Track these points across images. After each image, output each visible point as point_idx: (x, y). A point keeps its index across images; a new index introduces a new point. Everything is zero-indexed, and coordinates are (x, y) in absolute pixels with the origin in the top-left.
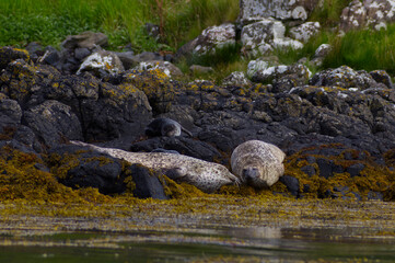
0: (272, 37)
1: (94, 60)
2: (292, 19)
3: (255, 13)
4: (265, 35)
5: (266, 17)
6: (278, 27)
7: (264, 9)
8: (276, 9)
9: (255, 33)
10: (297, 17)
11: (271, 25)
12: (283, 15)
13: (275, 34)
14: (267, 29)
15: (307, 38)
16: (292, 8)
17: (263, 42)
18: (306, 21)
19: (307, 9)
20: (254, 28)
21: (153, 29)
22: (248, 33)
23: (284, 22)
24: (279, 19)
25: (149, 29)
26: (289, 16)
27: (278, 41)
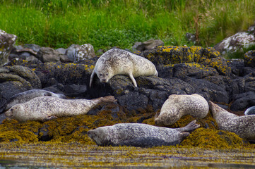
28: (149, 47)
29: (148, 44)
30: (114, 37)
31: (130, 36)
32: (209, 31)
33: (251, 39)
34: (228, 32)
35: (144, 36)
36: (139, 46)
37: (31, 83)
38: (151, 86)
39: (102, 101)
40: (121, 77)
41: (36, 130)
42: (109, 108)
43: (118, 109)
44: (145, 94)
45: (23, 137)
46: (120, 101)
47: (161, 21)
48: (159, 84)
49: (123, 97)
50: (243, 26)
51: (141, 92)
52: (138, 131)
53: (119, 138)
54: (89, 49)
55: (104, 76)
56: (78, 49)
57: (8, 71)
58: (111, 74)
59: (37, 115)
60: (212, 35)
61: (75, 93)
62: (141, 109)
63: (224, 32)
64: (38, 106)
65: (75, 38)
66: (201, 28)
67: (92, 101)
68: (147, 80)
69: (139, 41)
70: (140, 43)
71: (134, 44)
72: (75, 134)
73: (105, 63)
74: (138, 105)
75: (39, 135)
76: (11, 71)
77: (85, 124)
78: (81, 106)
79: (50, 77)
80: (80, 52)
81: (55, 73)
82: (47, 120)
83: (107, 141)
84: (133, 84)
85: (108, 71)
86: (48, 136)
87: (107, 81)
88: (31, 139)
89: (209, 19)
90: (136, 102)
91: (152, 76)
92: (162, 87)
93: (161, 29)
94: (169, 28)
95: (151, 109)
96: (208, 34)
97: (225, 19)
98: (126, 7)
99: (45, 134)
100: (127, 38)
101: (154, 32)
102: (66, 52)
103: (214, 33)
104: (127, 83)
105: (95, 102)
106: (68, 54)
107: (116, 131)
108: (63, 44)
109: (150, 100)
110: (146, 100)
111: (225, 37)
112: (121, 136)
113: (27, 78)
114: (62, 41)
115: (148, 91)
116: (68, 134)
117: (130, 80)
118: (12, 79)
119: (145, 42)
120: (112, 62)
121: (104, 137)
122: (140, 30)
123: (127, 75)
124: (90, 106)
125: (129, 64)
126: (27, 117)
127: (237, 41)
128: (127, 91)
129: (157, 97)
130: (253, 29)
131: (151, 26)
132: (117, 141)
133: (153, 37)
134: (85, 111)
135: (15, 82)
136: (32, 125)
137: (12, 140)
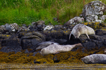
0: (95, 20)
1: (48, 28)
2: (100, 15)
3: (89, 13)
4: (93, 19)
5: (93, 14)
6: (96, 17)
7: (92, 12)
8: (95, 12)
9: (90, 19)
10: (101, 14)
11: (94, 16)
12: (97, 14)
13: (96, 19)
14: (94, 18)
15: (104, 19)
16: (100, 12)
17: (93, 21)
18: (103, 15)
19: (103, 12)
20: (90, 17)
21: (56, 19)
22: (88, 19)
23: (98, 15)
24: (96, 15)
25: (55, 19)
26: (99, 14)
27: (97, 20)
28: (39, 24)
29: (38, 23)
30: (23, 20)
31: (30, 19)
32: (63, 17)
33: (82, 19)
34: (71, 17)
35: (35, 19)
36: (35, 23)
37: (42, 39)
38: (95, 39)
39: (77, 45)
40: (83, 35)
41: (52, 58)
42: (80, 48)
43: (84, 48)
44: (94, 42)
45: (48, 61)
46: (84, 45)
47: (42, 13)
48: (98, 38)
49: (85, 44)
50: (77, 14)
51: (92, 41)
52: (102, 57)
53: (94, 60)
54: (16, 25)
55: (77, 36)
56: (11, 25)
57: (32, 34)
58: (79, 35)
59: (52, 52)
60: (64, 18)
61: (62, 43)
62: (93, 48)
63: (69, 17)
64: (52, 48)
65: (7, 21)
66: (60, 15)
67: (72, 45)
68: (93, 36)
69: (34, 21)
70: (35, 22)
71: (32, 23)
72: (69, 59)
73: (77, 30)
74: (92, 47)
75: (54, 60)
76: (33, 34)
77: (72, 55)
78: (68, 48)
79: (49, 36)
80: (12, 27)
81: (51, 35)
82: (56, 54)
83: (90, 62)
84: (88, 38)
85: (78, 34)
86: (57, 60)
87: (78, 38)
88: (51, 62)
89: (62, 12)
90: (91, 45)
91: (93, 35)
92: (100, 39)
93: (43, 16)
94: (46, 16)
95: (97, 48)
96: (62, 18)
97: (69, 11)
98: (27, 7)
99: (56, 60)
100: (29, 20)
101: (40, 17)
102: (5, 27)
103: (65, 17)
104: (86, 38)
105: (74, 46)
106: (6, 28)
107: (92, 57)
108: (2, 24)
109: (96, 44)
110: (95, 45)
111: (70, 19)
112: (95, 59)
113: (40, 37)
114: (2, 22)
115: (95, 41)
116: (66, 59)
117: (87, 36)
118: (35, 38)
119: (37, 22)
120: (79, 29)
121: (89, 60)
122: (34, 17)
123: (85, 35)
124: (72, 48)
125: (86, 30)
126: (48, 53)
127: (77, 21)
128: (87, 41)
129: (99, 43)
130: (82, 15)
131: (38, 15)
132: (93, 62)
133: (39, 19)
134: (70, 50)
135: (36, 39)
136: (50, 56)
137: (44, 62)
